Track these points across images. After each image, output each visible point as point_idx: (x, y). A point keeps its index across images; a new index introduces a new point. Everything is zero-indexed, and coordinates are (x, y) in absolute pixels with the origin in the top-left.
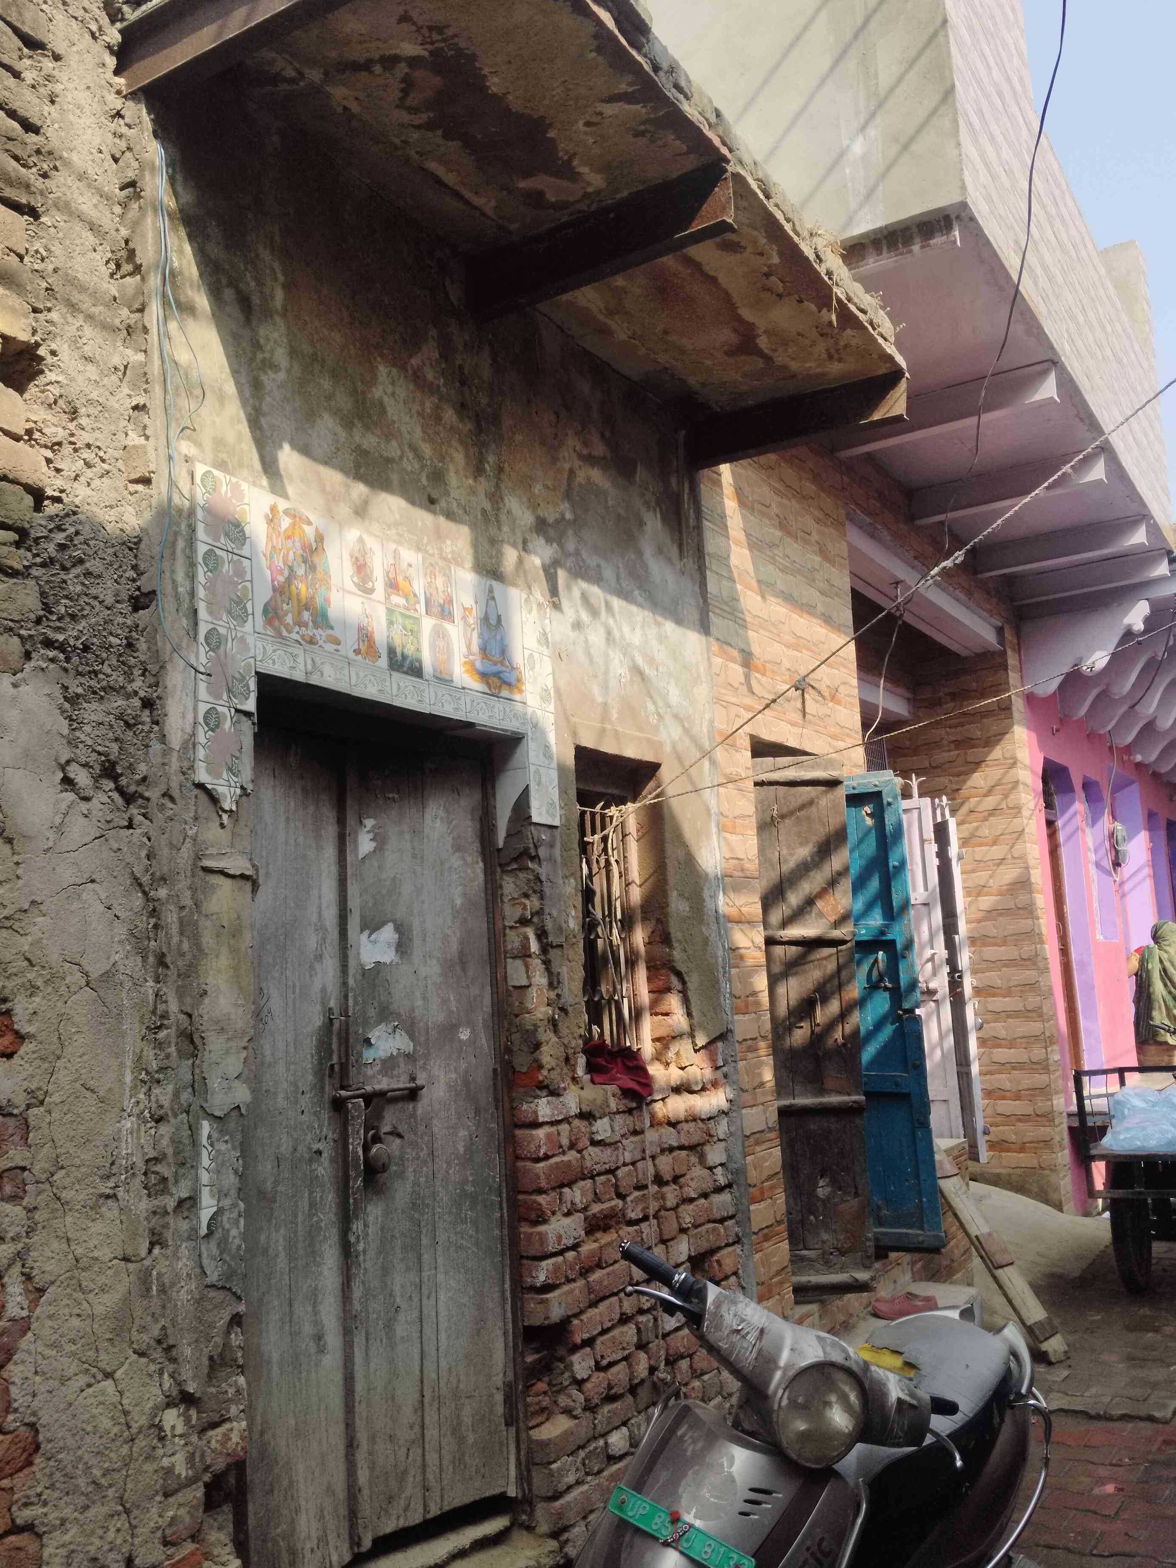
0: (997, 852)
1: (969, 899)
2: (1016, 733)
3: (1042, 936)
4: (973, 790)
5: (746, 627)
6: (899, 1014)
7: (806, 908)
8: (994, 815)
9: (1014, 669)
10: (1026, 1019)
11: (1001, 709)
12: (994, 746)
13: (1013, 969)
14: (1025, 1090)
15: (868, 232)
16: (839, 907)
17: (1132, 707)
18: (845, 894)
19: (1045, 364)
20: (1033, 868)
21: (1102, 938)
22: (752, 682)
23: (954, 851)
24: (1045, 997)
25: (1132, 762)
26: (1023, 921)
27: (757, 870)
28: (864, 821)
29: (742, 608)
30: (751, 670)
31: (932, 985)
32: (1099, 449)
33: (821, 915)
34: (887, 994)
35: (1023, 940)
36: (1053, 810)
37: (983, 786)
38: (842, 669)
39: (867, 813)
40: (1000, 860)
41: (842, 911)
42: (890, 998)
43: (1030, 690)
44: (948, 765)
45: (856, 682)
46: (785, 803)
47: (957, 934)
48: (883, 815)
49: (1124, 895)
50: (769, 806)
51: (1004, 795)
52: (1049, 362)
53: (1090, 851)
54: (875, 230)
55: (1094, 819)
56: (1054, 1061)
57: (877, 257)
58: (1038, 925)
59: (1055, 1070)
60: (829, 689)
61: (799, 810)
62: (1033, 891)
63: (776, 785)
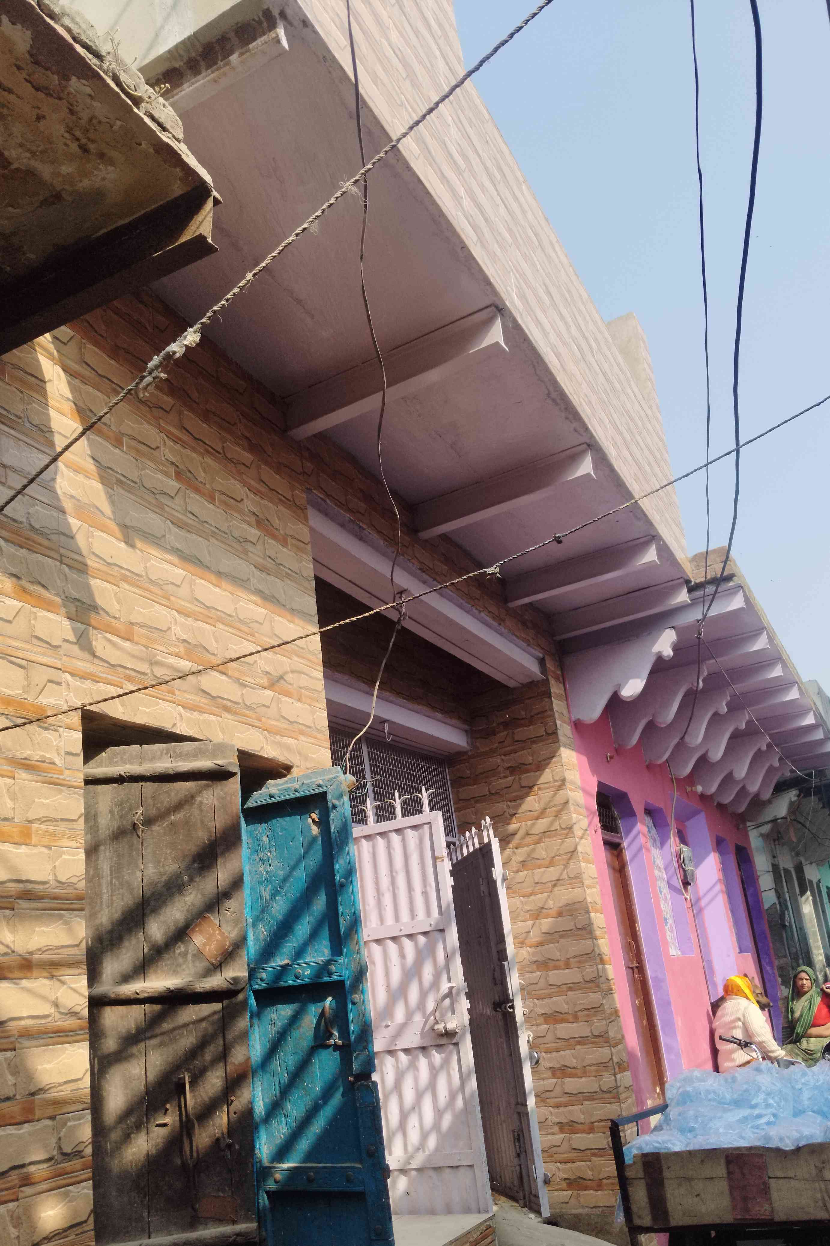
0: (552, 873)
1: (532, 922)
2: (563, 755)
3: (604, 956)
4: (529, 813)
5: (87, 573)
6: (350, 1081)
7: (179, 947)
8: (549, 837)
9: (559, 697)
10: (594, 1045)
11: (548, 734)
12: (544, 770)
13: (577, 992)
14: (598, 1122)
15: (176, 47)
16: (227, 943)
17: (682, 738)
18: (237, 925)
19: (489, 310)
20: (589, 887)
21: (679, 953)
22: (94, 643)
23: (497, 872)
24: (610, 1020)
25: (695, 793)
26: (584, 942)
27: (80, 898)
28: (310, 830)
29: (79, 548)
30: (95, 628)
31: (451, 1025)
32: (585, 446)
33: (201, 956)
34: (337, 1055)
35: (585, 962)
36: (618, 833)
37: (537, 808)
38: (296, 658)
39: (313, 820)
40: (557, 880)
41: (230, 949)
42: (341, 1059)
43: (577, 717)
44: (505, 791)
45: (321, 675)
46: (154, 804)
47: (506, 959)
48: (328, 820)
49: (701, 910)
50: (131, 809)
51: (556, 816)
52: (493, 308)
53: (660, 871)
54: (183, 43)
55: (663, 841)
56: (626, 1088)
57: (193, 80)
58: (598, 945)
59: (627, 1098)
60: (268, 675)
61: (174, 812)
62: (591, 911)
63: (142, 781)
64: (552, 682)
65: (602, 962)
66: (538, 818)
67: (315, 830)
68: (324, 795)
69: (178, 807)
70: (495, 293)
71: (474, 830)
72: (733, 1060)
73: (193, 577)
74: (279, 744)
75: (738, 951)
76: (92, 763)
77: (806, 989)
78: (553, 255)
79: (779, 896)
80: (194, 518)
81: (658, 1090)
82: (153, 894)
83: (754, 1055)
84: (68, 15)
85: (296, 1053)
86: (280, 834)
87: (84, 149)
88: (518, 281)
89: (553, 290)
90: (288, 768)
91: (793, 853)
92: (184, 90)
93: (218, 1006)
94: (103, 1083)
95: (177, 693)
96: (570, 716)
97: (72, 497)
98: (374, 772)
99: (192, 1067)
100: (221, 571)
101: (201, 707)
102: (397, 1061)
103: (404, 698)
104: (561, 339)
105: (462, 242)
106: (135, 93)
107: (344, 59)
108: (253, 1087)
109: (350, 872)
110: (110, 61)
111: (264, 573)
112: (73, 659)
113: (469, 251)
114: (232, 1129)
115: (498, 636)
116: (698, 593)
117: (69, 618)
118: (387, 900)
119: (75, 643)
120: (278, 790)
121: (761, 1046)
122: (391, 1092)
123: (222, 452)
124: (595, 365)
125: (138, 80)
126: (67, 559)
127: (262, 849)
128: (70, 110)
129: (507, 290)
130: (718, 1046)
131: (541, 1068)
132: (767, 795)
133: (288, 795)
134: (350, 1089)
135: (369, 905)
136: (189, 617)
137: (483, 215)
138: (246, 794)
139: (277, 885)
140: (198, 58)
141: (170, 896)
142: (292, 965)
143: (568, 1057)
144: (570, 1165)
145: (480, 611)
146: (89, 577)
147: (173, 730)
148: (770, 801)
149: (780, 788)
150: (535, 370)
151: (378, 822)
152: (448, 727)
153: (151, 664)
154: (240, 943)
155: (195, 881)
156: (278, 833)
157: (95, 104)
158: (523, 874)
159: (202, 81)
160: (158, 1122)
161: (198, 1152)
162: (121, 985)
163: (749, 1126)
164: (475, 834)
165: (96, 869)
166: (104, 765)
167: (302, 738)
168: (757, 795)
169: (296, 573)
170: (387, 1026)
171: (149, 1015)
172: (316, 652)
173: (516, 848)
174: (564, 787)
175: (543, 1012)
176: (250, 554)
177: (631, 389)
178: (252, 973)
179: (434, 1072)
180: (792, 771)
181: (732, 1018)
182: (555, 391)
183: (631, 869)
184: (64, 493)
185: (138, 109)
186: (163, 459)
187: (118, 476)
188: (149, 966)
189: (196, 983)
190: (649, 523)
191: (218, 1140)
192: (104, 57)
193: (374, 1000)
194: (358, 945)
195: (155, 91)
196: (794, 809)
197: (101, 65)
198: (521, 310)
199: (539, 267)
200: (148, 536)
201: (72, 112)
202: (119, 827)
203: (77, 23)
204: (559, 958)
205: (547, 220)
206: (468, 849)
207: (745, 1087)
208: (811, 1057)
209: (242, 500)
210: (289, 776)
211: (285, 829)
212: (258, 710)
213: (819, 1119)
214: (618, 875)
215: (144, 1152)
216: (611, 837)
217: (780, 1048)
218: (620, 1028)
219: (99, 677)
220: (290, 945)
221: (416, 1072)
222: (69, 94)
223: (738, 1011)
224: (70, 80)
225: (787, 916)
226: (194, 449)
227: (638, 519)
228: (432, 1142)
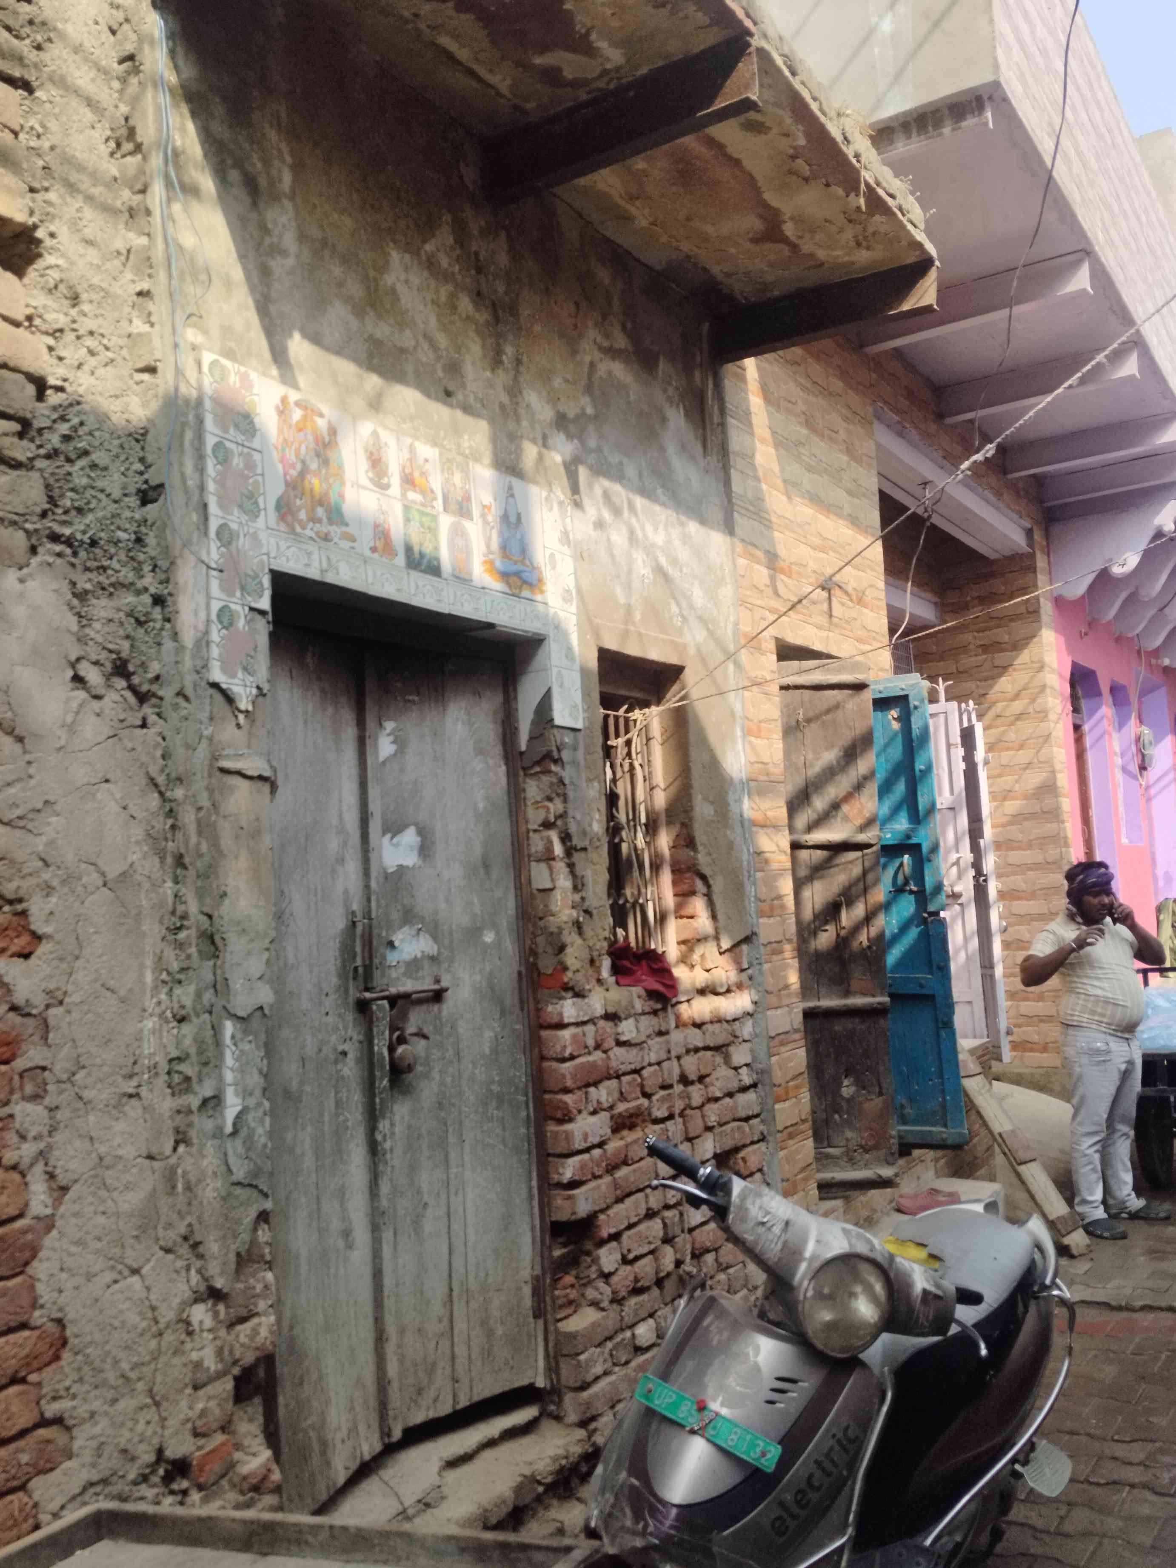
0: (1023, 756)
2: (1043, 636)
3: (1066, 839)
4: (1001, 694)
5: (771, 528)
6: (924, 917)
7: (837, 815)
8: (1023, 720)
9: (1043, 571)
11: (1029, 613)
12: (1021, 650)
15: (897, 114)
16: (865, 811)
17: (1161, 610)
18: (871, 798)
19: (1078, 254)
20: (1061, 772)
21: (1128, 842)
22: (778, 584)
23: (979, 756)
25: (1160, 666)
26: (1052, 824)
27: (782, 774)
28: (890, 725)
29: (767, 507)
30: (778, 573)
31: (958, 889)
32: (1132, 344)
33: (847, 819)
34: (912, 897)
35: (1048, 844)
36: (1083, 715)
37: (1012, 690)
38: (866, 570)
39: (893, 717)
40: (1028, 763)
41: (867, 815)
42: (915, 901)
43: (1059, 593)
44: (975, 670)
45: (883, 583)
46: (811, 707)
47: (982, 838)
48: (910, 719)
49: (1151, 798)
50: (796, 709)
51: (1031, 699)
52: (1082, 252)
53: (1117, 758)
54: (904, 112)
55: (1121, 724)
58: (1064, 827)
60: (856, 592)
61: (826, 715)
62: (1059, 795)
63: (802, 689)
64: (1038, 555)
65: (1066, 845)
66: (1012, 700)
67: (896, 726)
68: (906, 697)
69: (829, 710)
93: (859, 854)
94: (800, 898)
96: (1053, 592)
97: (762, 466)
99: (847, 897)
111: (852, 498)
115: (994, 510)
117: (766, 567)
119: (770, 586)
123: (827, 388)
136: (817, 550)
146: (773, 532)
147: (814, 648)
160: (822, 928)
169: (868, 490)
171: (823, 857)
172: (880, 563)
174: (1042, 670)
175: (1009, 889)
176: (843, 480)
204: (1021, 839)
209: (839, 431)
216: (1076, 719)
219: (780, 611)
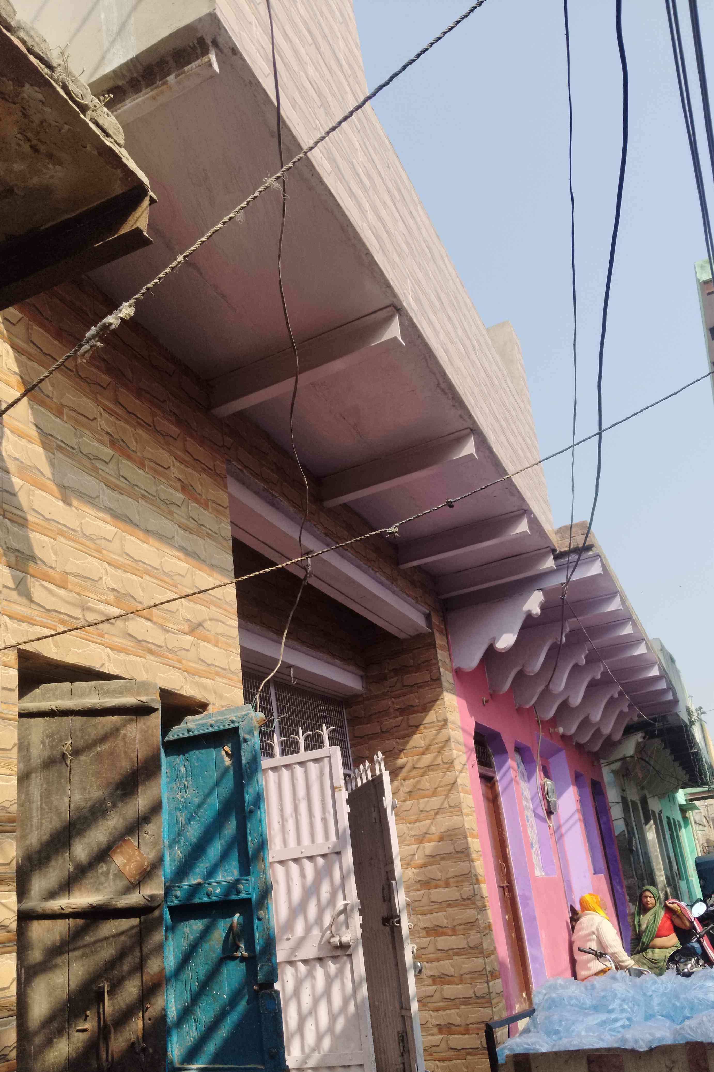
0: (435, 802)
1: (417, 846)
2: (446, 699)
3: (479, 876)
4: (415, 749)
5: (27, 527)
6: (255, 990)
7: (102, 867)
8: (433, 770)
9: (442, 648)
10: (469, 956)
11: (433, 680)
12: (429, 711)
13: (456, 908)
14: (472, 1024)
15: (121, 67)
16: (146, 864)
17: (547, 686)
18: (154, 847)
19: (389, 309)
20: (467, 815)
21: (543, 874)
22: (32, 590)
23: (388, 801)
24: (484, 933)
25: (557, 733)
26: (462, 864)
27: (12, 821)
28: (223, 761)
29: (21, 505)
30: (32, 576)
31: (346, 939)
32: (469, 430)
33: (121, 875)
34: (243, 966)
35: (462, 881)
36: (491, 768)
37: (423, 745)
38: (214, 608)
39: (226, 753)
40: (440, 809)
41: (148, 869)
42: (247, 970)
43: (458, 666)
44: (395, 729)
45: (235, 623)
46: (82, 737)
47: (394, 879)
48: (240, 753)
49: (561, 836)
50: (61, 741)
51: (439, 752)
52: (392, 308)
53: (527, 802)
54: (126, 64)
55: (530, 776)
56: (497, 994)
57: (135, 97)
58: (474, 867)
59: (498, 1003)
60: (189, 623)
61: (100, 743)
62: (468, 836)
63: (71, 715)
64: (437, 635)
65: (478, 882)
66: (423, 753)
67: (228, 761)
68: (236, 730)
69: (104, 739)
70: (394, 295)
71: (367, 763)
72: (589, 969)
73: (124, 534)
74: (197, 684)
75: (593, 872)
76: (27, 698)
77: (650, 906)
78: (443, 267)
79: (627, 824)
80: (125, 481)
81: (524, 995)
82: (79, 818)
83: (608, 964)
84: (23, 29)
85: (207, 964)
86: (196, 764)
87: (35, 149)
88: (414, 287)
89: (442, 296)
90: (203, 706)
91: (639, 787)
92: (126, 105)
93: (135, 921)
94: (29, 991)
95: (106, 636)
96: (452, 664)
97: (16, 459)
98: (280, 711)
99: (111, 977)
100: (149, 529)
101: (127, 649)
102: (296, 970)
103: (308, 647)
104: (449, 338)
105: (367, 249)
106: (82, 101)
107: (268, 85)
108: (167, 996)
109: (259, 799)
110: (60, 72)
111: (187, 532)
112: (12, 603)
113: (373, 257)
114: (147, 1034)
115: (391, 594)
116: (564, 561)
117: (9, 567)
118: (291, 825)
119: (14, 590)
120: (195, 725)
121: (613, 955)
122: (291, 998)
123: (152, 425)
124: (477, 362)
125: (85, 91)
126: (8, 514)
127: (179, 778)
128: (23, 113)
129: (404, 293)
130: (576, 957)
131: (423, 975)
132: (618, 736)
133: (205, 730)
134: (255, 998)
135: (274, 830)
136: (119, 569)
137: (385, 228)
138: (166, 729)
139: (192, 811)
140: (140, 79)
141: (94, 820)
142: (204, 883)
143: (447, 966)
144: (447, 1063)
145: (376, 572)
146: (29, 531)
147: (102, 670)
148: (620, 742)
149: (629, 730)
150: (427, 363)
151: (283, 756)
152: (346, 672)
153: (83, 610)
154: (157, 863)
155: (118, 807)
156: (194, 764)
157: (47, 110)
158: (409, 803)
159: (142, 98)
160: (78, 1028)
161: (113, 1057)
162: (47, 901)
163: (607, 1029)
164: (368, 768)
165: (27, 794)
166: (37, 700)
167: (218, 679)
168: (609, 737)
169: (216, 534)
170: (288, 939)
171: (73, 928)
172: (232, 603)
173: (404, 780)
174: (446, 727)
175: (425, 926)
176: (175, 515)
177: (507, 384)
178: (168, 890)
179: (330, 980)
180: (639, 716)
181: (587, 932)
182: (444, 382)
183: (503, 800)
184: (9, 455)
185: (85, 116)
186: (99, 428)
187: (59, 442)
188: (73, 883)
189: (115, 900)
190: (523, 499)
191: (133, 1044)
192: (55, 68)
193: (277, 915)
194: (264, 866)
195: (100, 100)
196: (640, 748)
197: (52, 75)
198: (416, 311)
199: (431, 275)
200: (83, 496)
201: (25, 116)
202: (49, 757)
203: (31, 37)
204: (440, 878)
205: (438, 237)
206: (362, 780)
207: (603, 994)
208: (656, 966)
209: (169, 467)
210: (205, 713)
211: (201, 761)
212: (178, 653)
213: (668, 1023)
214: (491, 805)
215: (65, 1055)
216: (485, 771)
217: (629, 958)
218: (493, 941)
219: (35, 620)
220: (202, 866)
221: (313, 981)
222: (23, 99)
223: (592, 925)
224: (24, 86)
225: (634, 842)
226: (127, 422)
227: (512, 495)
228: (327, 1043)
